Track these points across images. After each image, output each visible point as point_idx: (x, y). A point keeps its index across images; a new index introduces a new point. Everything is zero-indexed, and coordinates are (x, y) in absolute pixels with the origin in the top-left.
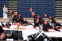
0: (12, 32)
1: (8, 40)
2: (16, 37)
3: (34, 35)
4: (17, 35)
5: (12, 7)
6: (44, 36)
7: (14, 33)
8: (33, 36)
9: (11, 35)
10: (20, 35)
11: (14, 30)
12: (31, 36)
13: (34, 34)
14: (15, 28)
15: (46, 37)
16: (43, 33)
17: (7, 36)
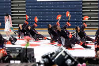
0: (18, 51)
1: (12, 62)
2: (24, 58)
3: (51, 55)
4: (26, 55)
5: (18, 13)
6: (67, 56)
7: (21, 52)
8: (49, 56)
9: (16, 55)
10: (30, 55)
11: (21, 48)
12: (48, 55)
13: (51, 53)
14: (23, 45)
15: (70, 57)
16: (64, 52)
17: (11, 57)
